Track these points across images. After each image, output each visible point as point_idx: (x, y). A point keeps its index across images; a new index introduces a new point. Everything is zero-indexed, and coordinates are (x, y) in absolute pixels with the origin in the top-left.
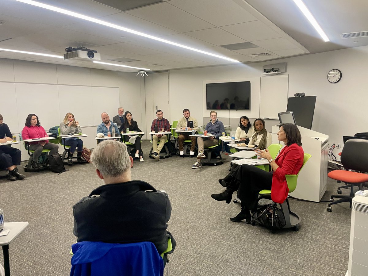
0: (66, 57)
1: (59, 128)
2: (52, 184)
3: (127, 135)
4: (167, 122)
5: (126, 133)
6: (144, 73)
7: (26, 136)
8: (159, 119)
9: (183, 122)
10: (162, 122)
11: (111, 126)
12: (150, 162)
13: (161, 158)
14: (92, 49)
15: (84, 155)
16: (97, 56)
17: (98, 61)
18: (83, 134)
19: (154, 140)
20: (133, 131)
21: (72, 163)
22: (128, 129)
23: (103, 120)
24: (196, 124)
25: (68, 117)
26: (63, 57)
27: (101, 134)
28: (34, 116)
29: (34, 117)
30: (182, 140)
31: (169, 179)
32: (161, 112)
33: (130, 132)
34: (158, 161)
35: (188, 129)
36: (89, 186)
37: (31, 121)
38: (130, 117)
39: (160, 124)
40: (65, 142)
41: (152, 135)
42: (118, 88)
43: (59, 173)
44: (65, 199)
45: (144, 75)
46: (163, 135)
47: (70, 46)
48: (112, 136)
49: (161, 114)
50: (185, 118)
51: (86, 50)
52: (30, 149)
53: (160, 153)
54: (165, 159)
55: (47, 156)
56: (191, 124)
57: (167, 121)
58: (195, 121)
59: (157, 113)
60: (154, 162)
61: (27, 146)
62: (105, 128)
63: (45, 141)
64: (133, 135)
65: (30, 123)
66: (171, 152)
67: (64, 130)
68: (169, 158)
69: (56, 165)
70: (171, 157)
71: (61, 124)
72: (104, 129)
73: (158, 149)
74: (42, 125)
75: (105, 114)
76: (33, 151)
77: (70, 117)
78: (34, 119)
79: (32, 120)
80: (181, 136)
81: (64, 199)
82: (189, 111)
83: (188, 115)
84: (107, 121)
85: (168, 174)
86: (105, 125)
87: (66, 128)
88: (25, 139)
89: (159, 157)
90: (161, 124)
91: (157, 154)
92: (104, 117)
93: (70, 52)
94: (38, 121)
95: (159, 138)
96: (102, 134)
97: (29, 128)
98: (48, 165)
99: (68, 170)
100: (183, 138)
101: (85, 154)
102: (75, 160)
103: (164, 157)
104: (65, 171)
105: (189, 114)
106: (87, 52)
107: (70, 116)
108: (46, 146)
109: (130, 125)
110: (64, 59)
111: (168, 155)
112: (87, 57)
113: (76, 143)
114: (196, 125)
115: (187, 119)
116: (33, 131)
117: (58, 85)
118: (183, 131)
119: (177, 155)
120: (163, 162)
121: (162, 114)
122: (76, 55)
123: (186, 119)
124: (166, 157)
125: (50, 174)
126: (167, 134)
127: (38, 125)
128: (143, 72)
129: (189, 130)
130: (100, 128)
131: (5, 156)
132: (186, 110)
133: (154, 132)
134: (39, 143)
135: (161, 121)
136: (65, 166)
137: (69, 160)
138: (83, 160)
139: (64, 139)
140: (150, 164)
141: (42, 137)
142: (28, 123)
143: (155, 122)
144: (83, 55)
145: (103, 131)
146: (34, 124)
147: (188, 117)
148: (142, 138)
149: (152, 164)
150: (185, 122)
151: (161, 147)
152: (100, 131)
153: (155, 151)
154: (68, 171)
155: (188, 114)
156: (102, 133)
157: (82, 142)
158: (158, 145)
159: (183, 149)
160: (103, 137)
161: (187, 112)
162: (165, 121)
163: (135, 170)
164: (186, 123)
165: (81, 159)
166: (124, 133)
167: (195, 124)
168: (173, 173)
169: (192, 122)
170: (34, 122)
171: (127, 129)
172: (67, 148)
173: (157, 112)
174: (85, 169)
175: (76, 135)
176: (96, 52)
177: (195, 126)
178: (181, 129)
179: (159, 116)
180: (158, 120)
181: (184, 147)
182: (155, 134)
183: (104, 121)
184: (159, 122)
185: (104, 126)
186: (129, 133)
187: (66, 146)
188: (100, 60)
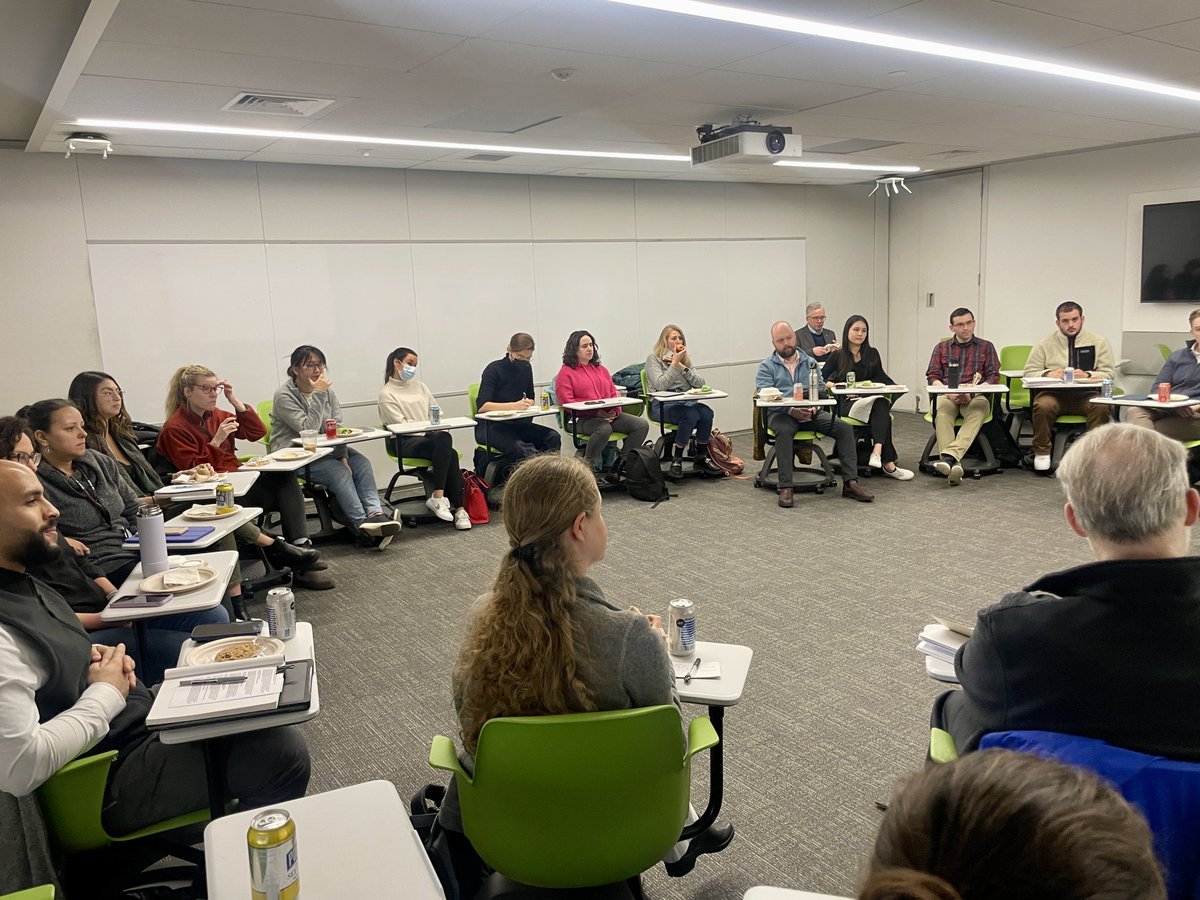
0: (699, 156)
1: (642, 372)
2: (646, 534)
3: (844, 396)
4: (990, 353)
5: (843, 387)
6: (898, 183)
7: (567, 394)
8: (960, 341)
9: (1055, 350)
10: (971, 348)
11: (801, 365)
12: (927, 487)
13: (968, 474)
14: (778, 122)
15: (712, 452)
16: (793, 144)
17: (794, 160)
18: (713, 391)
19: (941, 415)
20: (869, 382)
21: (681, 476)
22: (851, 375)
23: (777, 344)
24: (1107, 358)
25: (667, 338)
26: (689, 158)
27: (770, 392)
28: (586, 337)
29: (585, 339)
30: (1048, 417)
31: (1021, 550)
32: (966, 318)
33: (860, 384)
34: (954, 484)
35: (1077, 376)
36: (755, 549)
37: (578, 350)
38: (860, 333)
39: (964, 357)
40: (665, 413)
41: (933, 396)
42: (804, 238)
43: (653, 504)
44: (700, 581)
45: (897, 191)
46: (973, 395)
47: (708, 122)
48: (806, 396)
49: (969, 322)
50: (1060, 334)
51: (758, 129)
52: (579, 429)
53: (965, 457)
54: (979, 478)
55: (619, 452)
56: (1084, 359)
57: (989, 348)
58: (1101, 348)
59: (955, 319)
60: (944, 488)
61: (571, 422)
62: (782, 370)
63: (614, 408)
64: (862, 394)
65: (576, 357)
66: (999, 456)
67: (658, 375)
68: (993, 477)
69: (646, 480)
70: (1001, 473)
71: (649, 360)
72: (780, 375)
73: (956, 443)
74: (603, 361)
75: (784, 328)
76: (586, 435)
77: (672, 338)
78: (585, 346)
79: (581, 349)
80: (1046, 402)
81: (698, 581)
82: (1079, 308)
83: (1076, 325)
84: (790, 347)
85: (1011, 534)
86: (782, 360)
87: (663, 369)
88: (566, 403)
89: (959, 473)
90: (967, 359)
91: (953, 461)
92: (781, 336)
93: (712, 140)
94: (595, 351)
95: (961, 406)
96: (775, 392)
97: (575, 372)
98: (622, 478)
99: (676, 496)
100: (1055, 407)
101: (716, 450)
102: (687, 466)
103: (977, 471)
104: (668, 499)
105: (1079, 321)
106: (766, 134)
107: (674, 333)
108: (617, 421)
109: (857, 359)
110: (694, 164)
111: (989, 465)
112: (764, 151)
113: (695, 416)
114: (1107, 362)
115: (1072, 340)
116: (584, 379)
117: (637, 241)
118: (1053, 382)
119: (1020, 468)
120: (974, 491)
121: (971, 322)
122: (735, 149)
123: (1065, 340)
124: (984, 473)
125: (629, 503)
126: (987, 395)
127: (594, 361)
128: (894, 179)
129: (1078, 380)
130: (765, 369)
131: (524, 448)
132: (1068, 306)
133: (938, 387)
134: (599, 413)
135: (965, 346)
136: (666, 483)
137: (672, 467)
138: (712, 469)
139: (662, 403)
140: (931, 493)
141: (606, 397)
142: (571, 358)
143: (945, 350)
144: (754, 144)
145: (778, 380)
146: (585, 359)
147: (1074, 333)
148: (898, 405)
149: (938, 493)
150: (1060, 352)
151: (968, 439)
152: (767, 381)
153: (945, 451)
154: (676, 500)
155: (1074, 319)
156: (774, 386)
157: (710, 413)
158: (957, 429)
159: (1048, 447)
160: (778, 399)
161: (1074, 313)
162: (983, 349)
163: (885, 510)
164: (1066, 352)
165: (706, 466)
166: (838, 387)
167: (1102, 358)
168: (1027, 530)
169: (1092, 348)
170: (584, 354)
171: (849, 374)
172: (666, 431)
173: (952, 317)
174: (722, 496)
175: (696, 393)
176: (789, 130)
177: (1100, 365)
178: (1044, 375)
179: (961, 329)
180: (954, 344)
181: (1053, 440)
182: (943, 394)
183: (781, 347)
184: (958, 350)
185: (778, 364)
186: (853, 388)
187: (665, 425)
188: (800, 154)
